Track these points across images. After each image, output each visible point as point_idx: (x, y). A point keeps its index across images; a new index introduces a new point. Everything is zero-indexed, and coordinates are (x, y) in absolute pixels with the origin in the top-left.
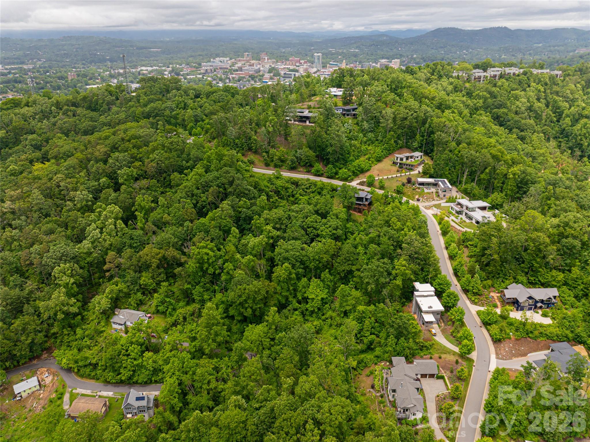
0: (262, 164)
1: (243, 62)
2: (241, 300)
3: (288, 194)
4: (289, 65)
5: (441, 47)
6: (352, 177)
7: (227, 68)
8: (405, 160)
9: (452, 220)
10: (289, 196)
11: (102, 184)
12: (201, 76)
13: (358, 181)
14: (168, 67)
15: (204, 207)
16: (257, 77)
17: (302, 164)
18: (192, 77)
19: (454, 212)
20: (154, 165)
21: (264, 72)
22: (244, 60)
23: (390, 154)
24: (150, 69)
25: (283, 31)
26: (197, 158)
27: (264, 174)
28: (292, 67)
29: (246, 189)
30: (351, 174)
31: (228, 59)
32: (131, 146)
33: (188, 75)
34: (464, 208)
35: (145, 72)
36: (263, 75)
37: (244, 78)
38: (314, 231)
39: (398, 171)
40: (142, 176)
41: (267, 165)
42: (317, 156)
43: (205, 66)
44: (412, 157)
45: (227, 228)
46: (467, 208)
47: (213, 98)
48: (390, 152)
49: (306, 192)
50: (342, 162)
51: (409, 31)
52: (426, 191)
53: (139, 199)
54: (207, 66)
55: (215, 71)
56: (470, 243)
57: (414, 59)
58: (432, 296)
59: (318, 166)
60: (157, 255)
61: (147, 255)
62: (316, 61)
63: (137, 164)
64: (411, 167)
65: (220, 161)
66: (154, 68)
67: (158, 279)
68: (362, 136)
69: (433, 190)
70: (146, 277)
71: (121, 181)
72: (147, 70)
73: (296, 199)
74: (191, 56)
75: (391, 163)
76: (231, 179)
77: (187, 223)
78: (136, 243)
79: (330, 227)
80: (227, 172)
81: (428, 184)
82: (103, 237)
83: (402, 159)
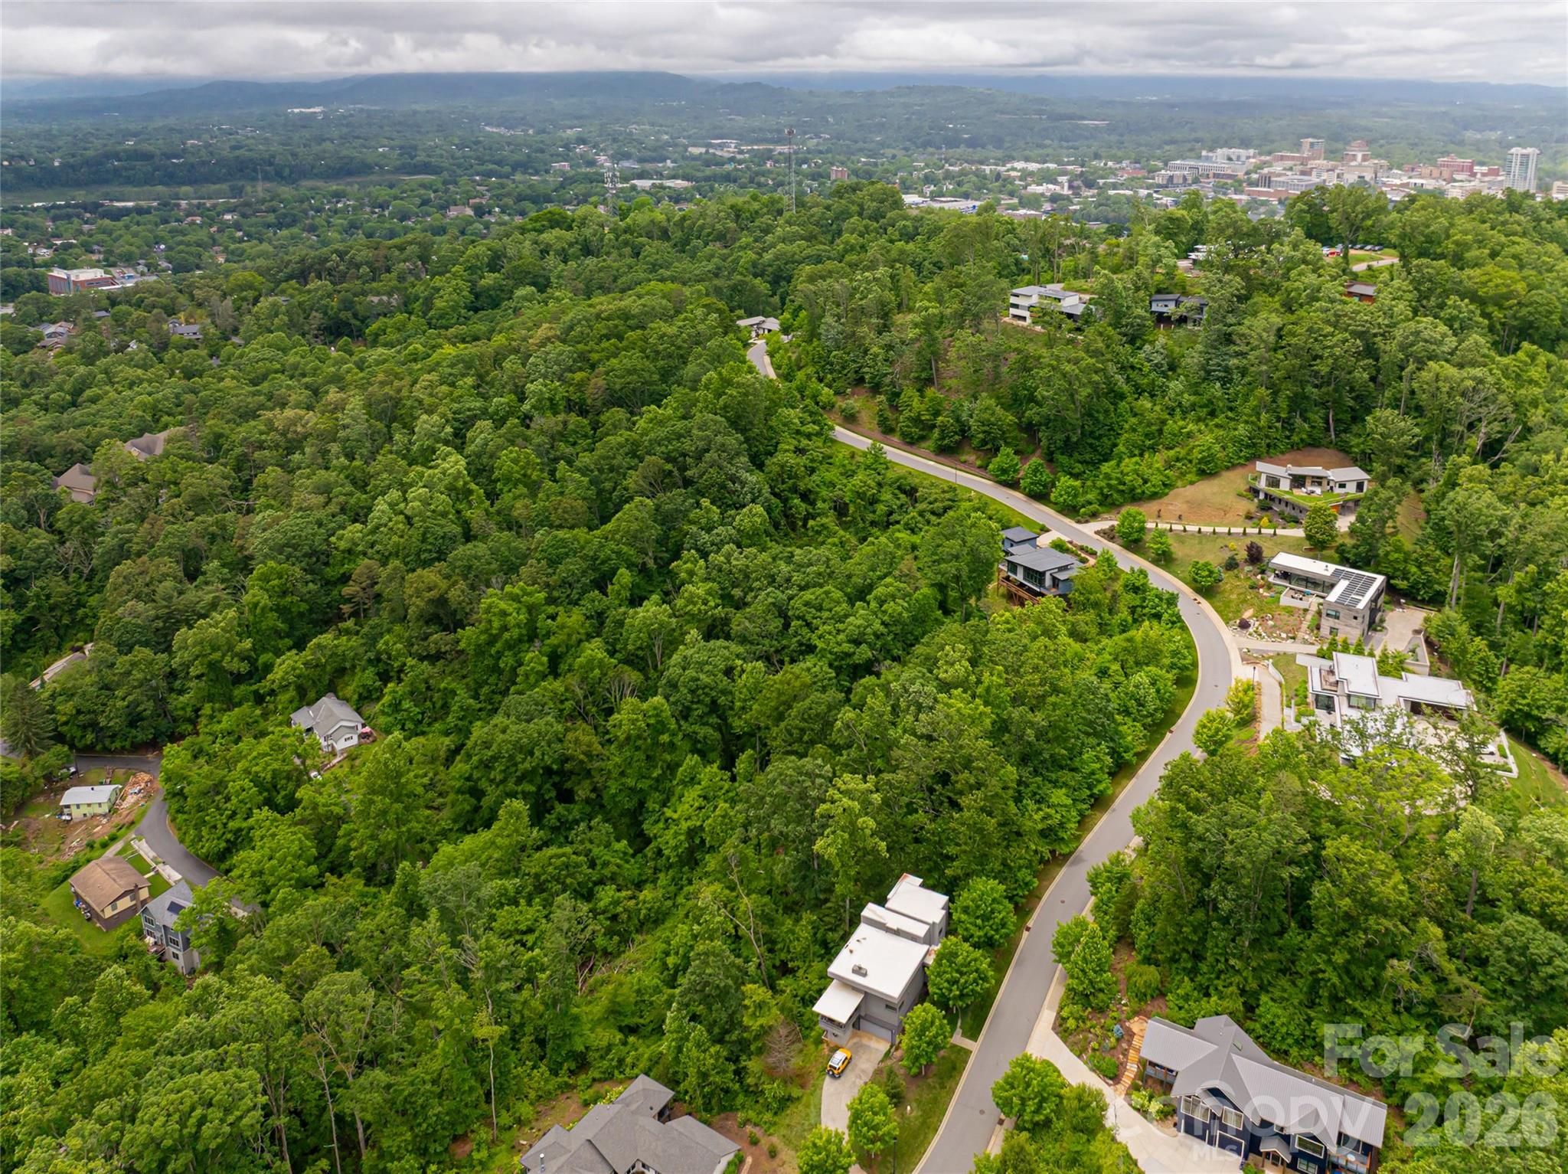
0: (875, 425)
1: (1289, 163)
6: (1095, 507)
7: (1235, 177)
8: (1285, 486)
12: (1147, 192)
13: (1105, 525)
17: (974, 443)
22: (1293, 159)
24: (1033, 167)
30: (1092, 497)
31: (1251, 152)
33: (1115, 186)
34: (1341, 689)
35: (1014, 174)
38: (805, 630)
39: (1246, 517)
41: (885, 430)
43: (1174, 168)
44: (1318, 481)
52: (1286, 600)
55: (1196, 181)
58: (910, 936)
62: (1515, 168)
66: (1047, 165)
69: (1310, 602)
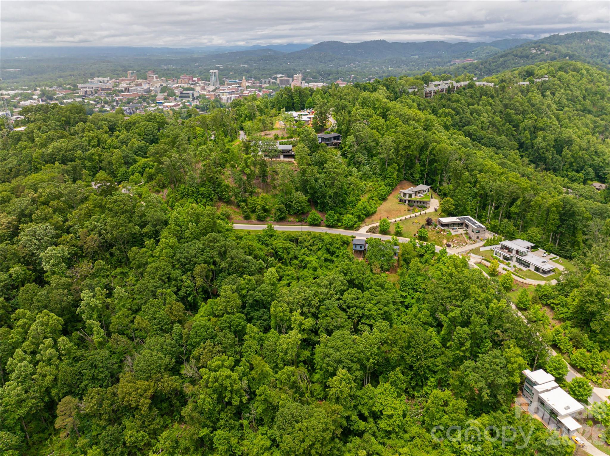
0: (240, 218)
1: (128, 82)
2: (305, 445)
3: (290, 256)
4: (182, 83)
5: (330, 61)
6: (359, 223)
7: (110, 89)
8: (413, 196)
9: (504, 269)
10: (291, 259)
11: (14, 276)
12: (80, 99)
13: (367, 228)
14: (36, 90)
15: (189, 295)
16: (148, 98)
17: (292, 212)
18: (70, 101)
19: (501, 258)
20: (96, 237)
21: (156, 92)
22: (128, 80)
23: (393, 190)
24: (11, 92)
25: (159, 47)
26: (158, 220)
27: (249, 232)
28: (186, 86)
29: (245, 261)
30: (356, 220)
31: (109, 78)
32: (51, 210)
33: (64, 98)
34: (514, 252)
35: (6, 97)
36: (155, 96)
37: (133, 99)
39: (409, 210)
40: (76, 254)
41: (247, 218)
42: (309, 201)
43: (82, 88)
44: (419, 192)
45: (240, 328)
46: (517, 252)
47: (137, 131)
48: (393, 187)
49: (311, 250)
50: (342, 205)
51: (290, 45)
52: (453, 233)
53: (86, 294)
54: (85, 88)
55: (96, 93)
56: (552, 300)
57: (308, 73)
58: (556, 387)
59: (314, 213)
60: (145, 391)
61: (130, 394)
62: (213, 77)
63: (66, 237)
64: (422, 204)
65: (197, 224)
66: (17, 91)
67: (152, 427)
68: (356, 171)
69: (461, 231)
70: (132, 428)
71: (46, 267)
72: (8, 94)
73: (301, 261)
74: (60, 77)
75: (398, 201)
76: (223, 249)
77: (177, 327)
78: (102, 372)
79: (378, 302)
80: (215, 240)
81: (454, 224)
82: (39, 370)
83: (410, 196)
